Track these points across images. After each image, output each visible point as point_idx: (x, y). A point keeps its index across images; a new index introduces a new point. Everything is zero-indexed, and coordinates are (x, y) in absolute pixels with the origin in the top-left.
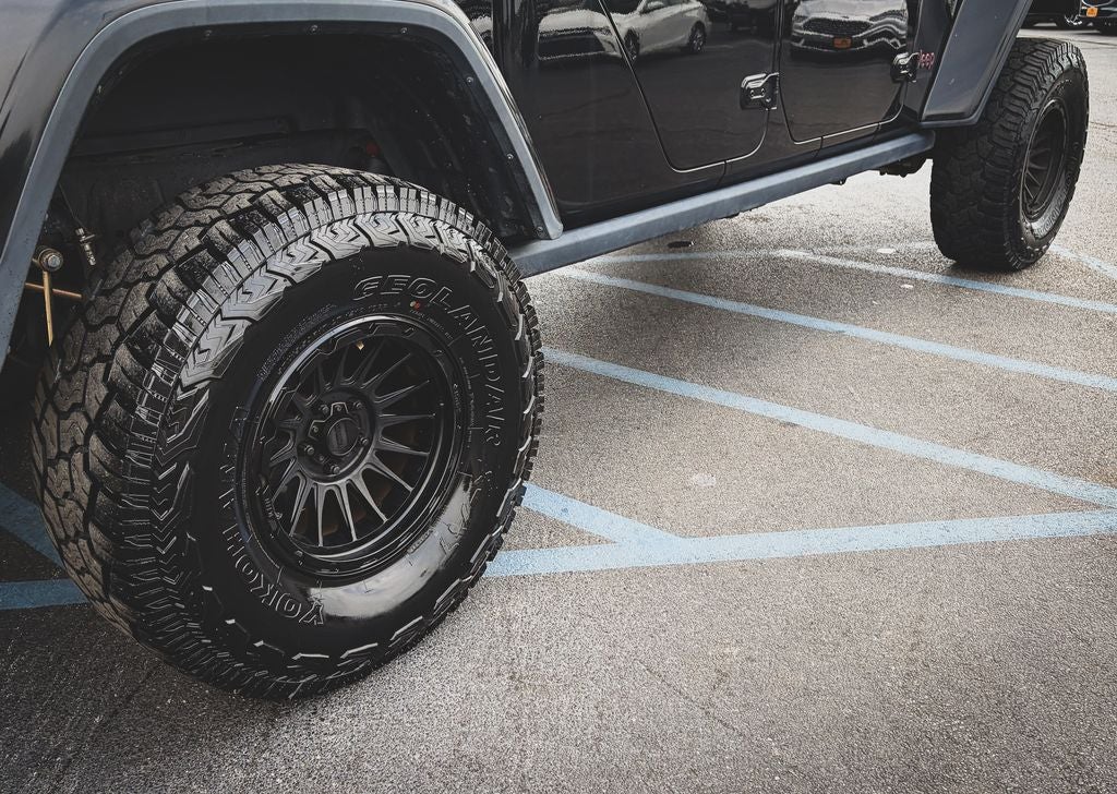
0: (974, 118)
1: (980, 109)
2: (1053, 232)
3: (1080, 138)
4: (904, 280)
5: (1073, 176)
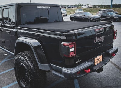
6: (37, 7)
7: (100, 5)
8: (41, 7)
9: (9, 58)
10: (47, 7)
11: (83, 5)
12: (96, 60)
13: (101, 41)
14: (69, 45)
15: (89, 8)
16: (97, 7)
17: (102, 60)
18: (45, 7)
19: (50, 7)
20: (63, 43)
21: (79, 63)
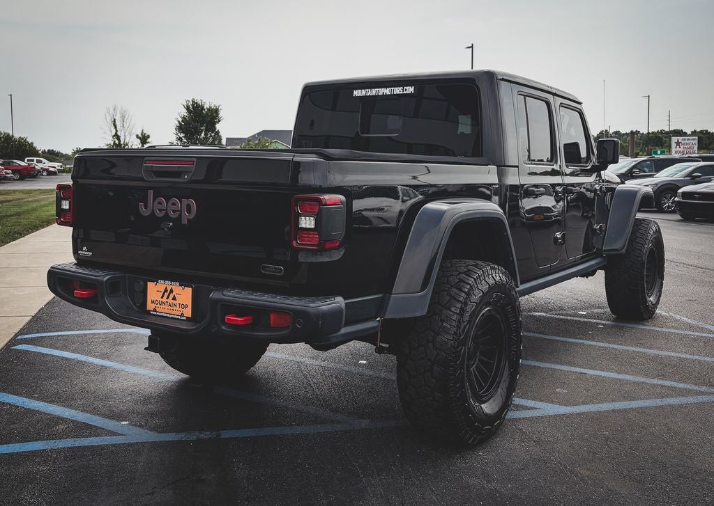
0: (624, 251)
1: (626, 247)
2: (658, 302)
3: (662, 261)
4: (598, 324)
5: (662, 278)
6: (357, 93)
8: (373, 92)
10: (398, 90)
12: (154, 290)
17: (188, 313)
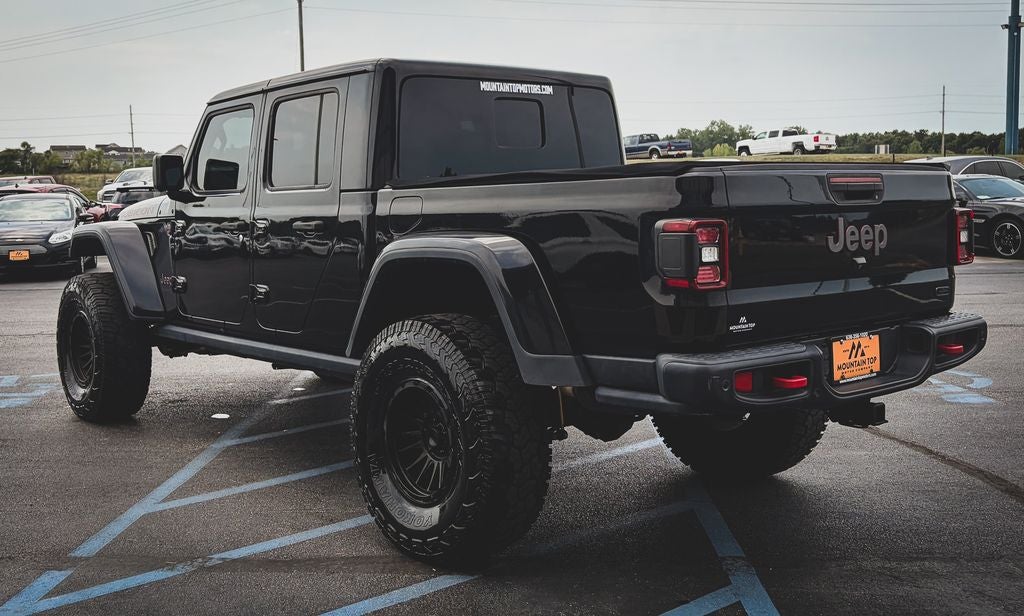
6: (485, 86)
7: (911, 131)
8: (505, 88)
9: (249, 433)
10: (535, 89)
11: (744, 135)
12: (840, 351)
13: (867, 247)
14: (698, 225)
15: (804, 151)
16: (882, 148)
17: (876, 367)
18: (523, 88)
19: (549, 90)
20: (660, 224)
21: (742, 334)
